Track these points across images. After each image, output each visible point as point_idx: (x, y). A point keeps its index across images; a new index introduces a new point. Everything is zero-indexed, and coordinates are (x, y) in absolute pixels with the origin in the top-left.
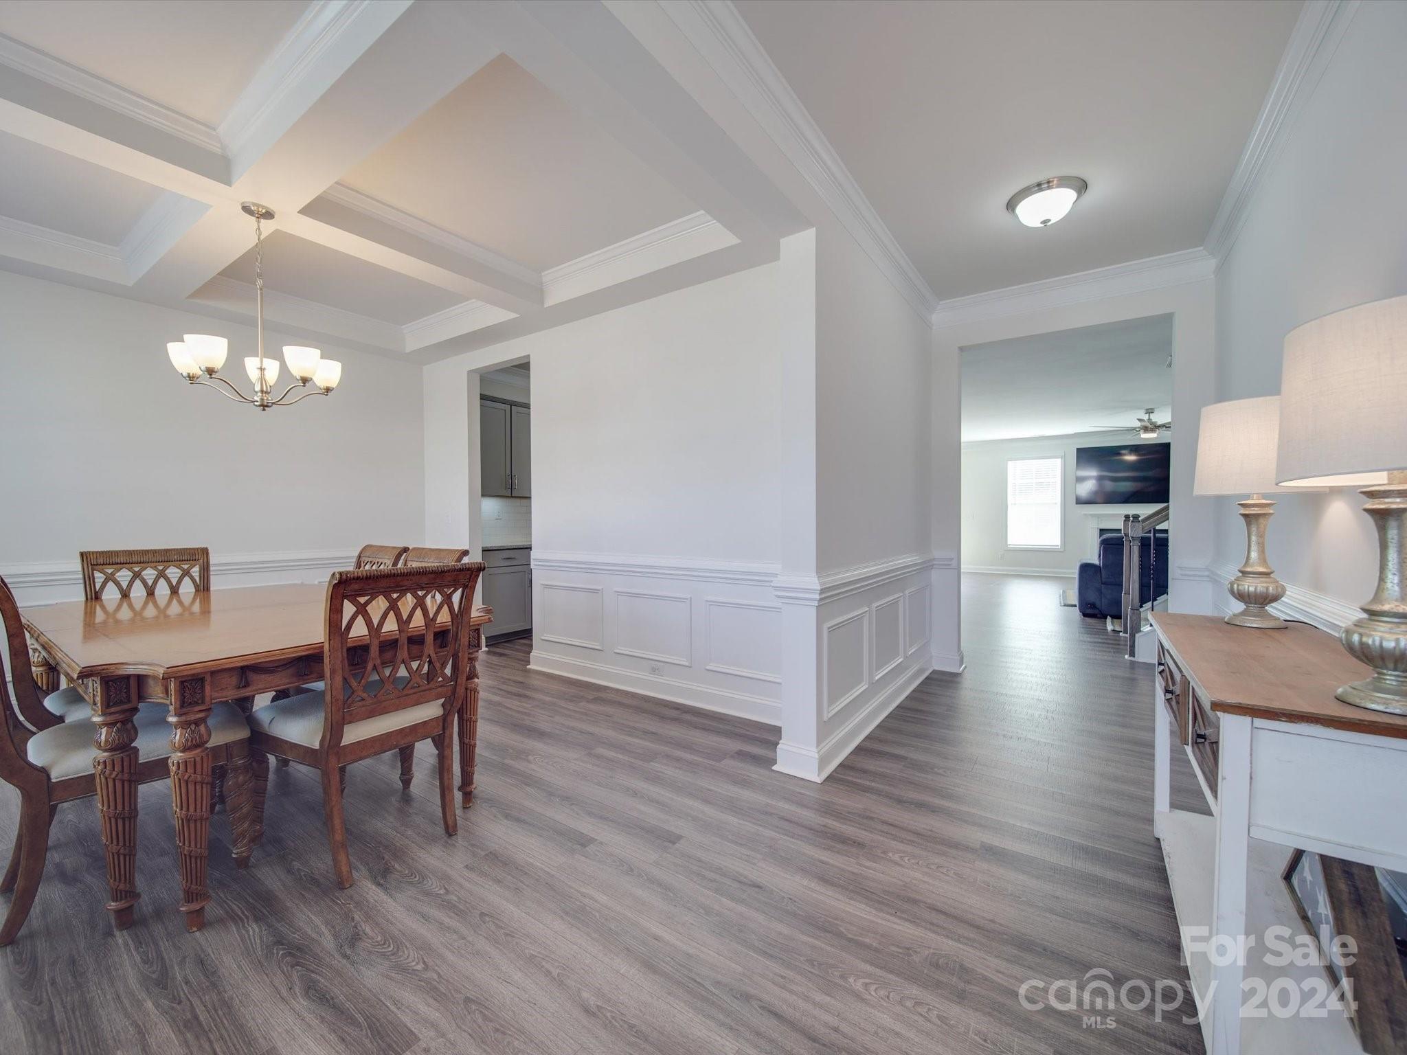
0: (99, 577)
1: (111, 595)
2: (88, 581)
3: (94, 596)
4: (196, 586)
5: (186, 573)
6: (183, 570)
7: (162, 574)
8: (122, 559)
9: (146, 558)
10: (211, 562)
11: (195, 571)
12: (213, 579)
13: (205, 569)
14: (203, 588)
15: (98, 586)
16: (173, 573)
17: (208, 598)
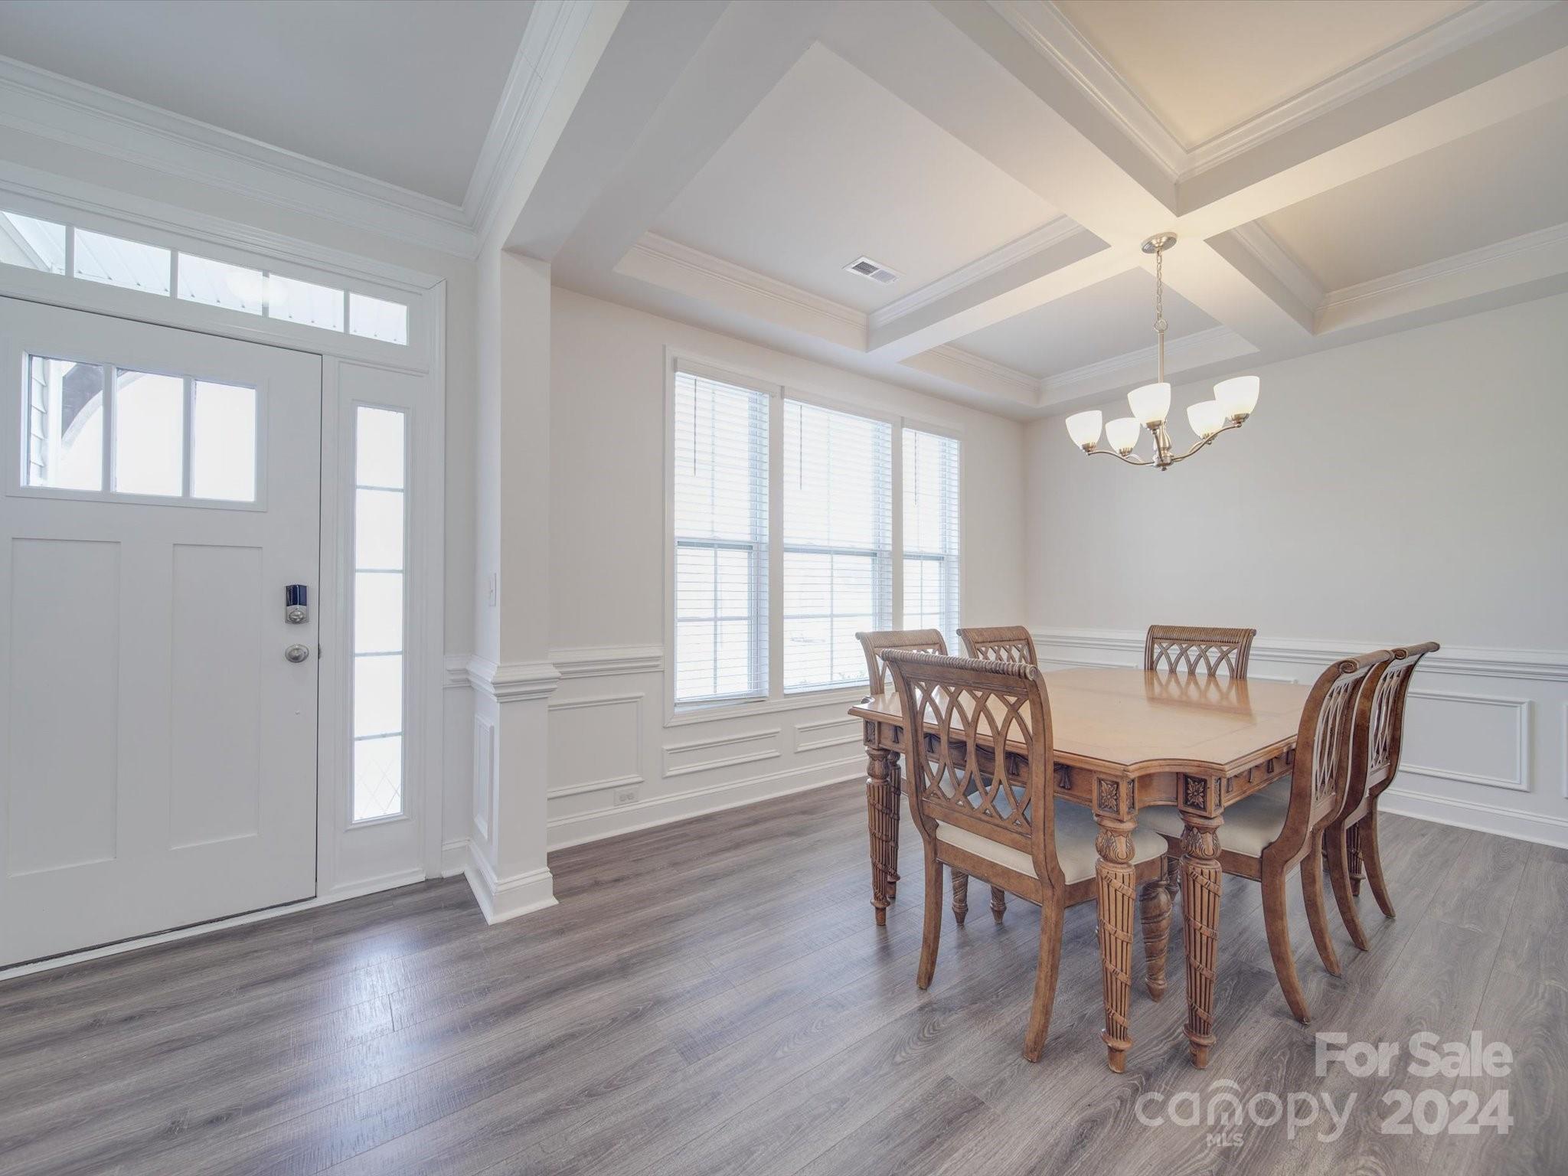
0: (1157, 650)
1: (1163, 666)
2: (1150, 651)
3: (1151, 666)
4: (1231, 670)
5: (1224, 656)
6: (1222, 652)
7: (1202, 655)
8: (1175, 636)
9: (1192, 636)
10: (1252, 645)
11: (1233, 656)
12: (1251, 664)
13: (1244, 656)
14: (1239, 674)
15: (1155, 656)
16: (1213, 654)
17: (1246, 685)
